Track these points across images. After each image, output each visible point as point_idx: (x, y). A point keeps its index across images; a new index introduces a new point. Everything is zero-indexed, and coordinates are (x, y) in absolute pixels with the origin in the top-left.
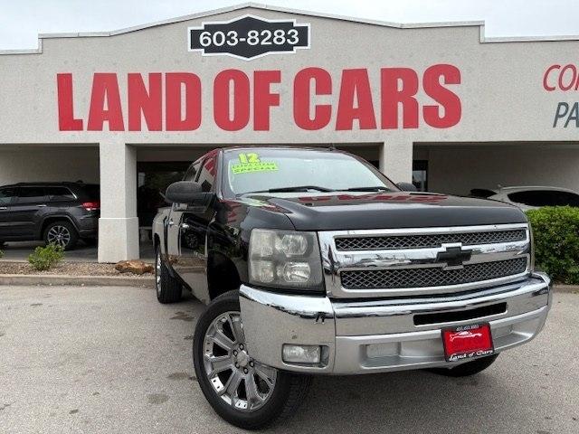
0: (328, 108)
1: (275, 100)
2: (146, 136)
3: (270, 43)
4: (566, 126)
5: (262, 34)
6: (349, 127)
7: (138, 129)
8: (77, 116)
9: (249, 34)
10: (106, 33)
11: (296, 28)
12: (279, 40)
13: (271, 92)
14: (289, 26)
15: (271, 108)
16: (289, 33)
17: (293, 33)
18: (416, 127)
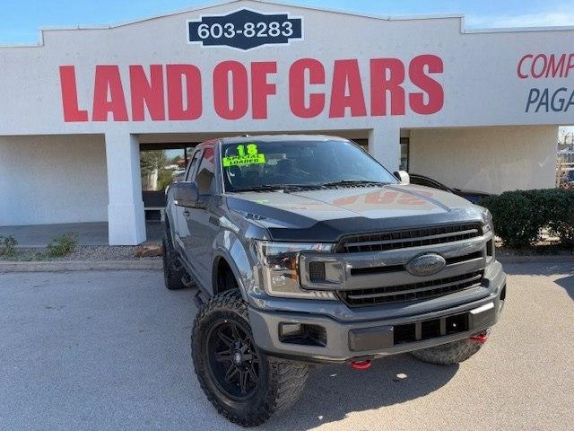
0: (322, 96)
1: (272, 89)
2: (149, 126)
3: (266, 35)
4: (537, 111)
5: (258, 26)
6: (342, 115)
7: (142, 119)
8: (81, 108)
9: (246, 26)
10: (105, 26)
11: (290, 20)
12: (274, 32)
13: (268, 83)
14: (282, 18)
15: (268, 96)
16: (283, 25)
17: (287, 26)
18: (403, 113)
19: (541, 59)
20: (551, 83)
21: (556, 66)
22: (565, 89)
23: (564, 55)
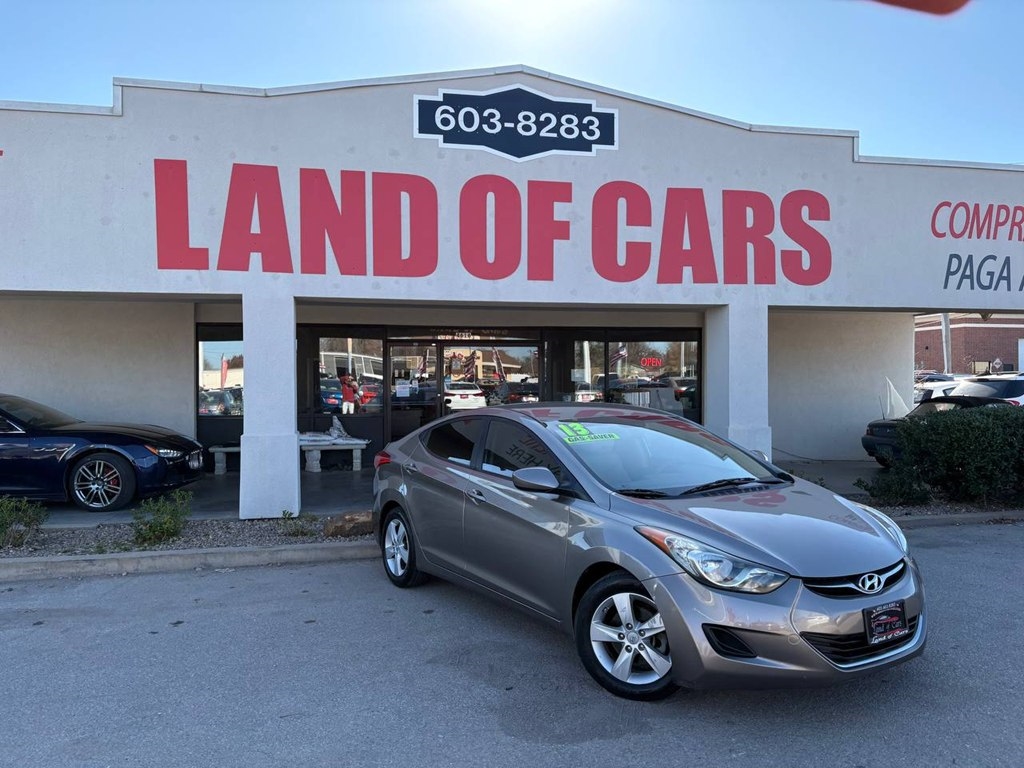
0: (646, 247)
1: (563, 230)
2: (334, 284)
3: (555, 135)
4: (958, 288)
5: (542, 118)
6: (678, 279)
7: (321, 269)
8: (195, 242)
9: (520, 116)
10: (258, 90)
11: (596, 115)
12: (569, 131)
13: (556, 218)
14: (583, 110)
15: (557, 243)
16: (585, 121)
17: (591, 123)
18: (773, 282)
19: (962, 210)
20: (974, 247)
21: (981, 222)
22: (994, 258)
23: (991, 207)
